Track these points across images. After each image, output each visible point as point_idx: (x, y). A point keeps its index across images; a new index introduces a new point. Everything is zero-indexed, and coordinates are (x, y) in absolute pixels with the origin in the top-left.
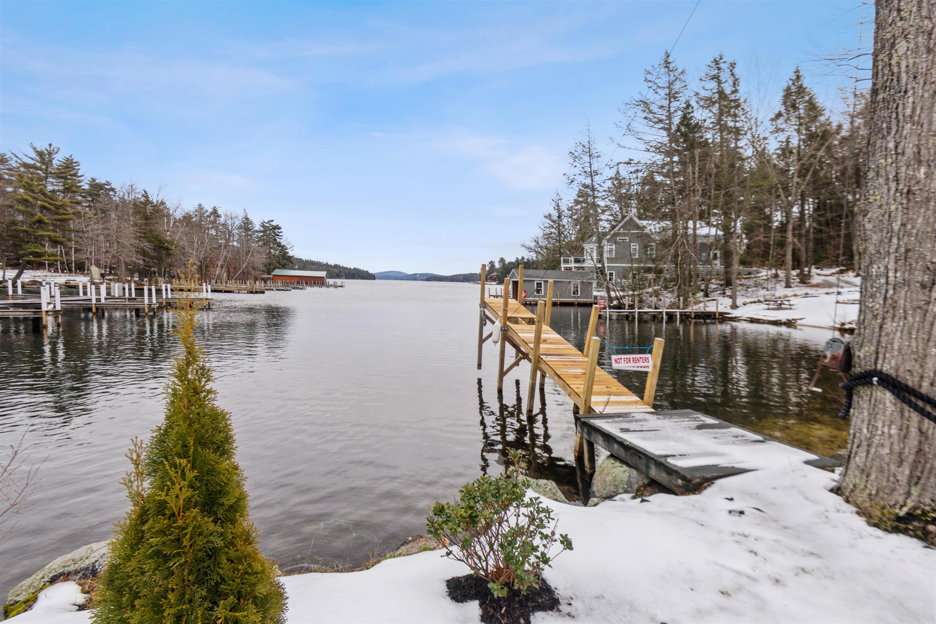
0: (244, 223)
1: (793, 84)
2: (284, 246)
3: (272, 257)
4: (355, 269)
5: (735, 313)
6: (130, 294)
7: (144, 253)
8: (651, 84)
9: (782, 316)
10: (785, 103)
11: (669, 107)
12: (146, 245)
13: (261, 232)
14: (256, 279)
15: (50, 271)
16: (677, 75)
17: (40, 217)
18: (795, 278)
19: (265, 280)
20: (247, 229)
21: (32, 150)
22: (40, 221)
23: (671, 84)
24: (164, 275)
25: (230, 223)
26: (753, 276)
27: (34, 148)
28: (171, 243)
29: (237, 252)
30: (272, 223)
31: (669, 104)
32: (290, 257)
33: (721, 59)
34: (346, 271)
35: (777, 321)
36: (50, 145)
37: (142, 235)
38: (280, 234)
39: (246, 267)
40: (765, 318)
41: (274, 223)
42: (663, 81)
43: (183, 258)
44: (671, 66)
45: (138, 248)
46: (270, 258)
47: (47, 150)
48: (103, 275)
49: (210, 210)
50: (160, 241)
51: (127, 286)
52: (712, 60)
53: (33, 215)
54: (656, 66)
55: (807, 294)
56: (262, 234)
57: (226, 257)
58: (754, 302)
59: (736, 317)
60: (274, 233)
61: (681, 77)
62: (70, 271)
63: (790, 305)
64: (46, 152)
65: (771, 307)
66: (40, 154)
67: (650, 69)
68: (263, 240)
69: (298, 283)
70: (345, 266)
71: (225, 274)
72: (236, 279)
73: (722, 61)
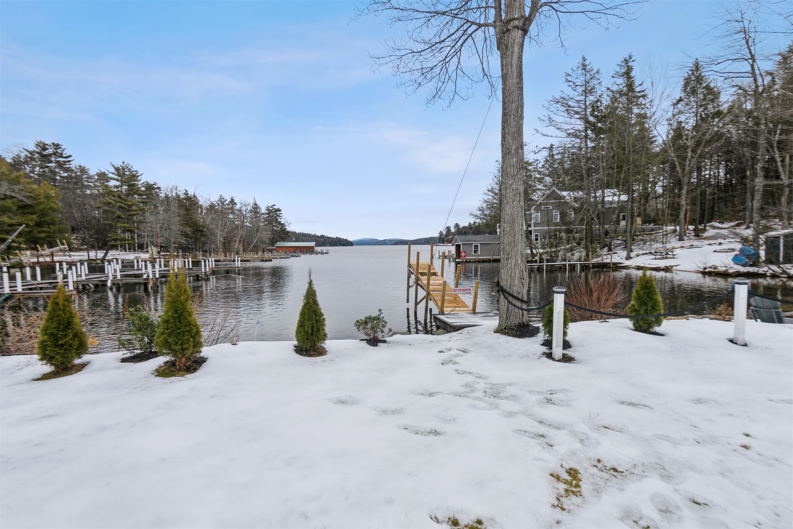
0: (254, 208)
1: (693, 74)
2: (284, 224)
3: (275, 233)
4: (337, 238)
5: (627, 263)
6: (189, 266)
7: (186, 235)
8: (571, 84)
9: (662, 263)
10: (685, 90)
11: (585, 101)
12: (188, 230)
13: (266, 214)
14: (264, 251)
15: (121, 251)
16: (592, 74)
17: (119, 214)
18: (691, 232)
19: (271, 251)
20: (256, 213)
21: (112, 167)
22: (119, 217)
23: (587, 82)
24: (199, 250)
25: (244, 209)
26: (654, 232)
27: (113, 166)
28: (204, 227)
29: (250, 230)
30: (274, 207)
31: (585, 99)
32: (288, 232)
33: (631, 58)
34: (330, 240)
35: (657, 268)
36: (123, 162)
37: (185, 222)
38: (281, 215)
39: (257, 242)
40: (649, 266)
41: (276, 207)
42: (580, 81)
43: (213, 238)
44: (588, 67)
45: (182, 232)
46: (273, 234)
47: (121, 166)
48: (159, 252)
49: (229, 200)
50: (197, 226)
51: (186, 260)
52: (623, 60)
53: (114, 213)
54: (575, 69)
55: (692, 245)
56: (267, 216)
57: (242, 235)
58: (646, 254)
59: (626, 266)
60: (276, 214)
61: (596, 75)
62: (135, 250)
63: (673, 255)
64: (121, 168)
65: (657, 257)
66: (117, 169)
67: (570, 72)
68: (268, 220)
69: (295, 252)
70: (329, 236)
71: (242, 248)
72: (249, 251)
73: (631, 60)
